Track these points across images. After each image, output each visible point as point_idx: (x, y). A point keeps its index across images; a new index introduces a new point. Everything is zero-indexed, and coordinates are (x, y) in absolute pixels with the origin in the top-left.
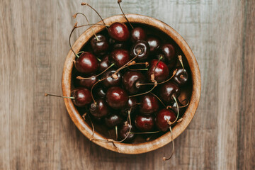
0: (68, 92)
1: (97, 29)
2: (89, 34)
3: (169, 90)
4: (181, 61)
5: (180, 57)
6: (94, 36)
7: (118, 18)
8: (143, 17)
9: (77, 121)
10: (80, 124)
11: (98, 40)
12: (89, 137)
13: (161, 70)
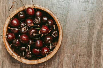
0: (5, 34)
1: (21, 9)
2: (18, 11)
3: (48, 38)
4: (54, 27)
5: (54, 25)
6: (19, 12)
7: (31, 6)
8: (41, 7)
9: (7, 47)
10: (8, 48)
11: (21, 14)
12: (11, 54)
13: (45, 30)
